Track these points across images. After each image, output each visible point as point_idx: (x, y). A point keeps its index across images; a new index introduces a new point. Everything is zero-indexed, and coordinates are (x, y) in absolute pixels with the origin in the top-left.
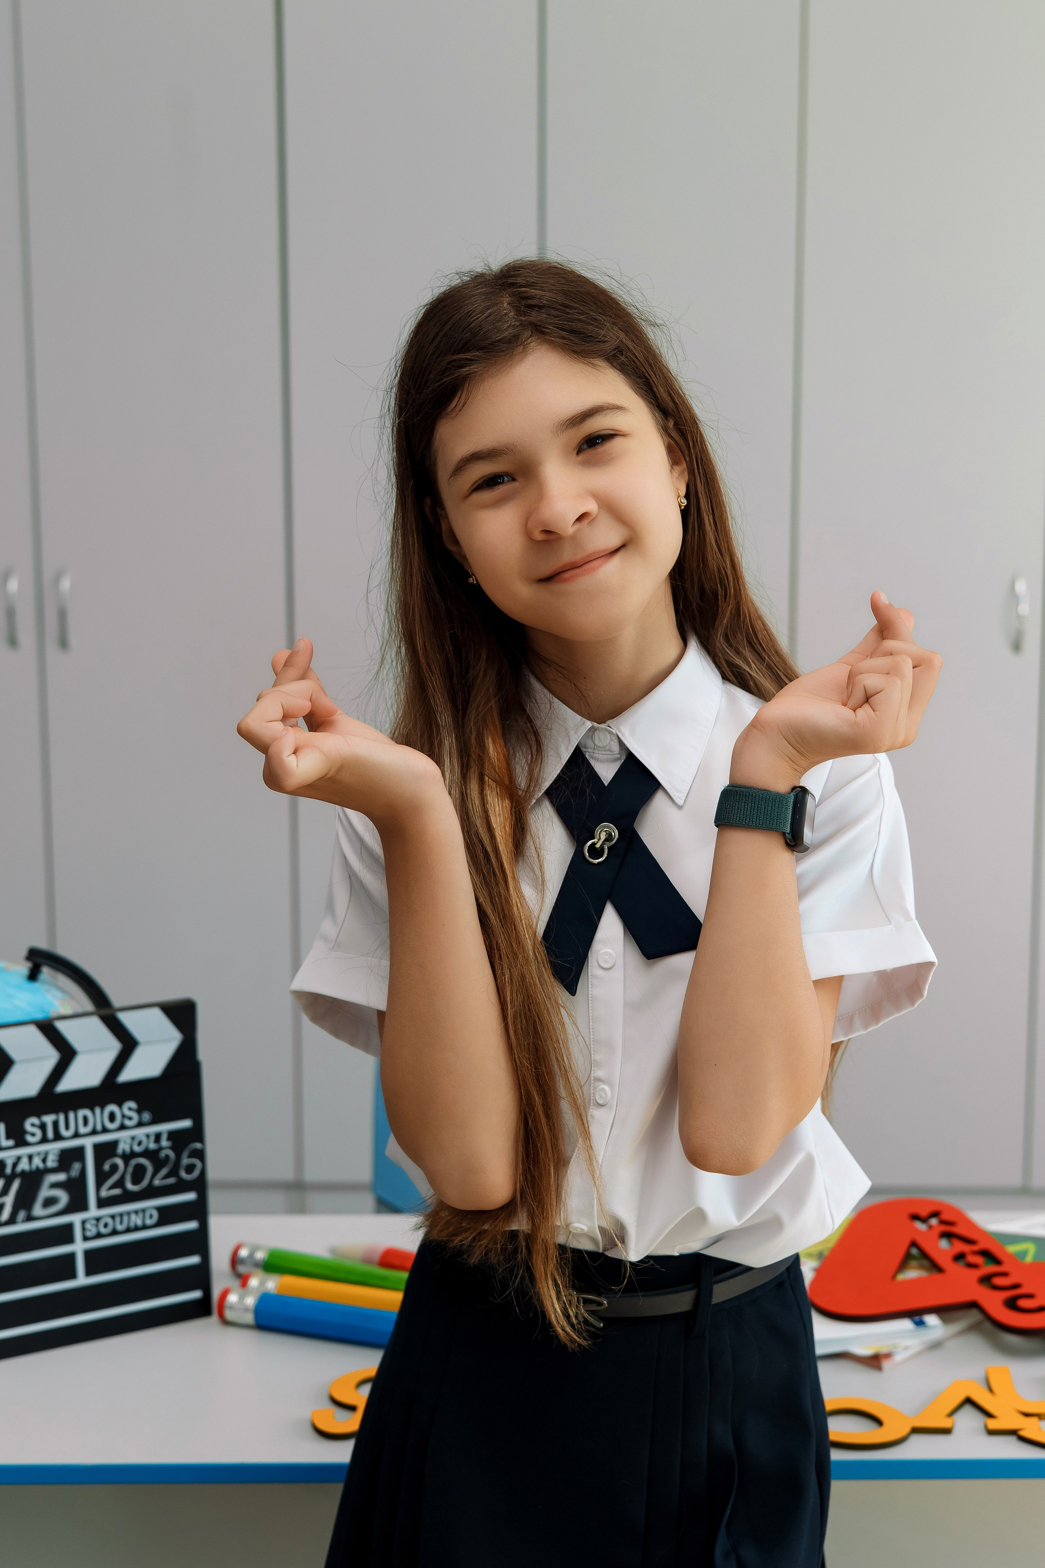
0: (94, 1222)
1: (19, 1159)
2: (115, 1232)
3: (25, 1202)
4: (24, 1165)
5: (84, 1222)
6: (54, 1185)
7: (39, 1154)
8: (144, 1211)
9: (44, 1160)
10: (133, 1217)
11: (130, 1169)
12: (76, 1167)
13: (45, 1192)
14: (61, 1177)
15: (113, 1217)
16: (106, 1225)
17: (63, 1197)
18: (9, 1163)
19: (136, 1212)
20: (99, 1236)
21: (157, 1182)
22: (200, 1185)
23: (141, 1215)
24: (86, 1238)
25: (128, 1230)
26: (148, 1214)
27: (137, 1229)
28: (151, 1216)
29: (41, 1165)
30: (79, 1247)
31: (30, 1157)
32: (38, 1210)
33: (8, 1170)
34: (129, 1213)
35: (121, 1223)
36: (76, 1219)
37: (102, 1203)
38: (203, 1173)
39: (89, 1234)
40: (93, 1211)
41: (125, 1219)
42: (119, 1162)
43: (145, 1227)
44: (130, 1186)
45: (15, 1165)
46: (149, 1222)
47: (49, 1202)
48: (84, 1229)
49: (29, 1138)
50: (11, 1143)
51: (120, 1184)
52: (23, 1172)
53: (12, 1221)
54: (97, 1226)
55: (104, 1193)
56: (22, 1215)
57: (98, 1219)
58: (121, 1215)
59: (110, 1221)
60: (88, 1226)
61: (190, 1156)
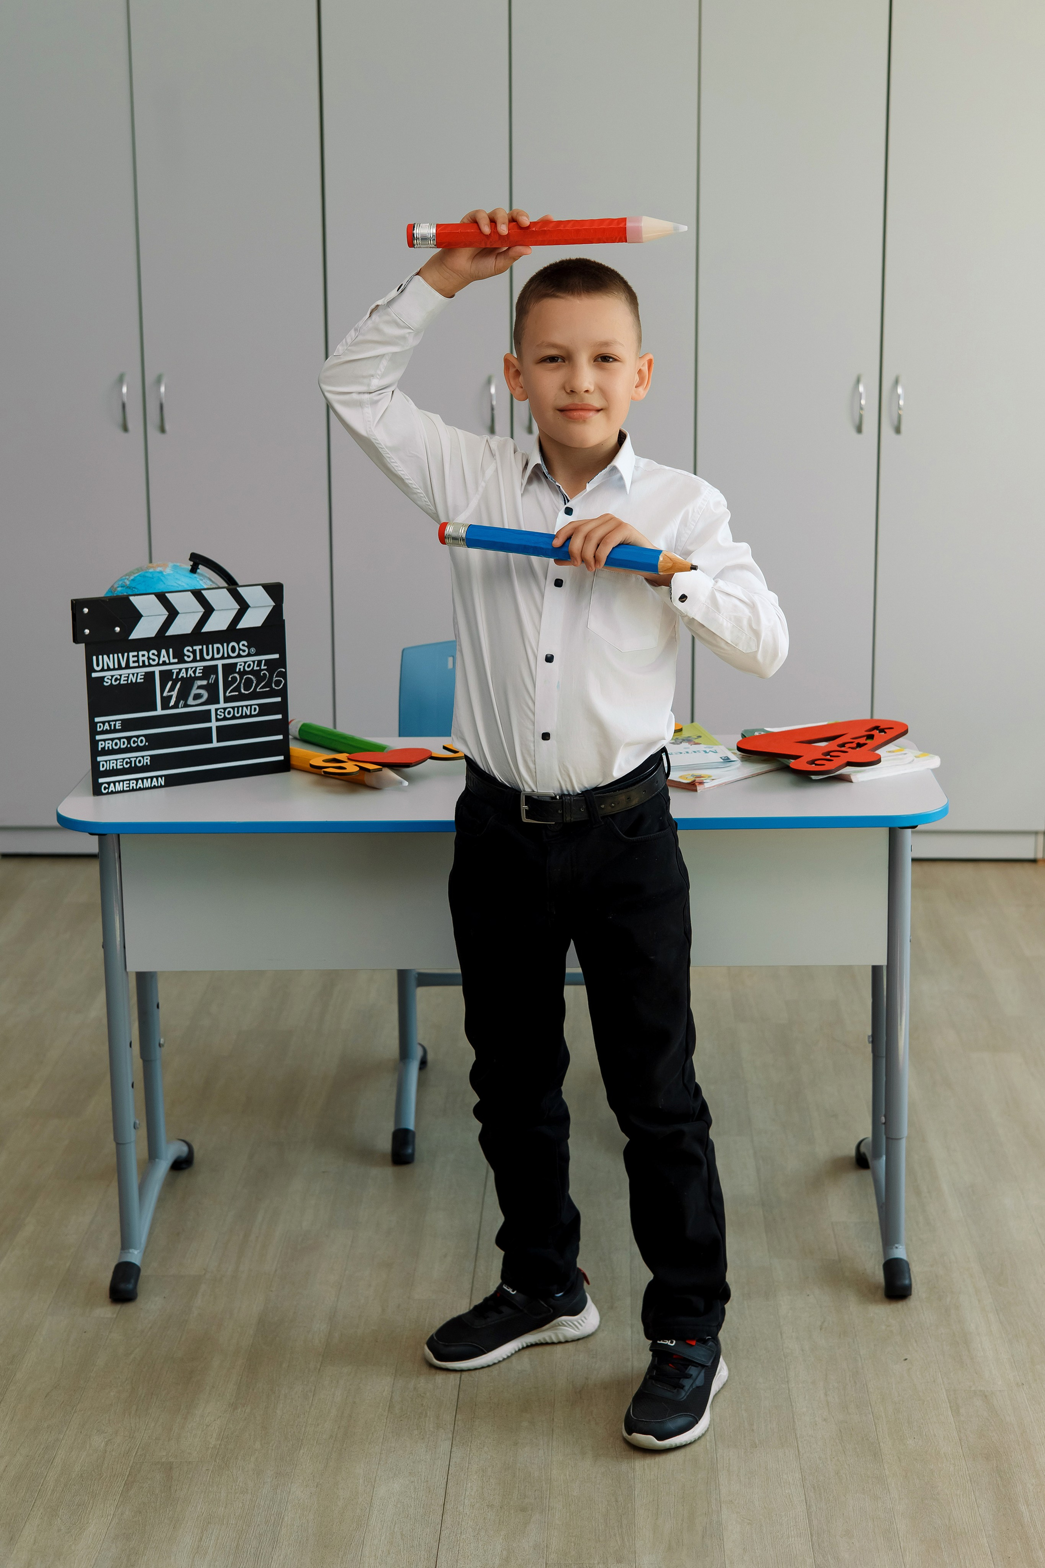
0: (223, 711)
1: (180, 670)
2: (234, 718)
3: (183, 695)
4: (183, 674)
5: (216, 710)
6: (199, 687)
7: (192, 668)
8: (251, 706)
9: (194, 672)
10: (245, 708)
11: (243, 681)
12: (213, 677)
13: (195, 691)
14: (204, 682)
15: (233, 708)
16: (229, 713)
17: (205, 695)
18: (175, 672)
19: (247, 706)
20: (225, 719)
21: (258, 690)
22: (283, 693)
23: (249, 707)
24: (217, 720)
25: (242, 717)
26: (253, 707)
27: (246, 716)
28: (255, 709)
29: (193, 675)
30: (214, 724)
31: (187, 669)
32: (190, 701)
33: (174, 677)
34: (242, 707)
35: (238, 713)
36: (213, 707)
37: (227, 700)
38: (285, 685)
39: (218, 717)
40: (222, 704)
41: (240, 708)
42: (236, 675)
43: (251, 716)
44: (243, 691)
45: (178, 673)
46: (253, 713)
47: (197, 697)
48: (216, 714)
49: (186, 658)
50: (176, 660)
51: (237, 689)
52: (182, 677)
53: (176, 706)
54: (224, 713)
55: (228, 694)
56: (182, 703)
57: (225, 709)
58: (238, 707)
59: (231, 710)
60: (218, 712)
61: (276, 677)
